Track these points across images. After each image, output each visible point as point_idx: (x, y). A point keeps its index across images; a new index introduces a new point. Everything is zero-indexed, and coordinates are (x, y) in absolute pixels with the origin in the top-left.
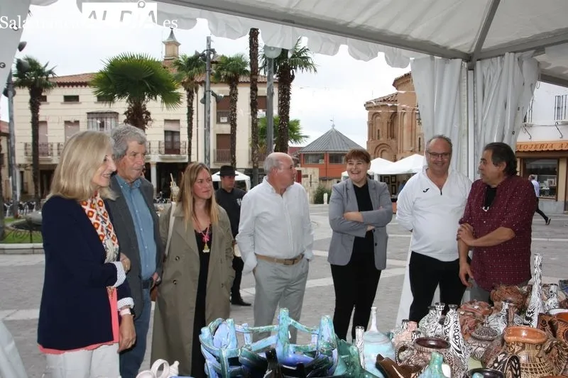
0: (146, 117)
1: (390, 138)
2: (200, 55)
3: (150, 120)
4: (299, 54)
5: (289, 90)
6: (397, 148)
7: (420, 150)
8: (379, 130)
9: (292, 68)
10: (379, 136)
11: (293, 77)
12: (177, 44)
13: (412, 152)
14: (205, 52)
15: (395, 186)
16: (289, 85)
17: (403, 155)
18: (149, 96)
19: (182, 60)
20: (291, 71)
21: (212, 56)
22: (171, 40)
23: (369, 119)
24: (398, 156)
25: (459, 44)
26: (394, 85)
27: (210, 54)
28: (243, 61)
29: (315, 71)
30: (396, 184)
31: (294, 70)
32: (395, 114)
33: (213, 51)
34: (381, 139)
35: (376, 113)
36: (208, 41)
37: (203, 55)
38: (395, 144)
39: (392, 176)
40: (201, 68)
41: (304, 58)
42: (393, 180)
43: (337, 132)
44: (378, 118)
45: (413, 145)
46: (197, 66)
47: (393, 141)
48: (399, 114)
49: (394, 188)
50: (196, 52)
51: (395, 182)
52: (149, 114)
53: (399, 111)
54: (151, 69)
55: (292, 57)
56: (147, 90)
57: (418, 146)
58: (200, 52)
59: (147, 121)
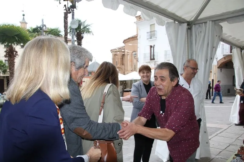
0: (15, 54)
1: (122, 65)
2: (39, 27)
3: (18, 55)
4: (86, 27)
5: (81, 43)
6: (125, 69)
7: (135, 70)
8: (117, 62)
9: (82, 33)
10: (117, 64)
11: (83, 37)
12: (26, 23)
13: (132, 71)
14: (41, 26)
15: (125, 85)
16: (81, 41)
17: (128, 72)
18: (17, 44)
19: (30, 29)
20: (82, 35)
21: (44, 28)
22: (23, 21)
23: (113, 57)
24: (126, 73)
25: (187, 16)
26: (123, 42)
27: (43, 27)
28: (59, 30)
29: (93, 35)
30: (126, 84)
31: (83, 34)
32: (124, 55)
33: (45, 25)
34: (118, 65)
35: (115, 54)
36: (42, 21)
37: (40, 27)
38: (124, 67)
39: (124, 81)
40: (39, 33)
41: (88, 29)
42: (124, 83)
43: (97, 63)
44: (116, 56)
45: (132, 68)
46: (37, 32)
47: (123, 66)
48: (126, 54)
49: (125, 86)
50: (37, 26)
51: (125, 84)
52: (17, 52)
53: (126, 53)
54: (18, 31)
55: (83, 28)
56: (16, 41)
57: (134, 68)
58: (39, 26)
59: (16, 55)
